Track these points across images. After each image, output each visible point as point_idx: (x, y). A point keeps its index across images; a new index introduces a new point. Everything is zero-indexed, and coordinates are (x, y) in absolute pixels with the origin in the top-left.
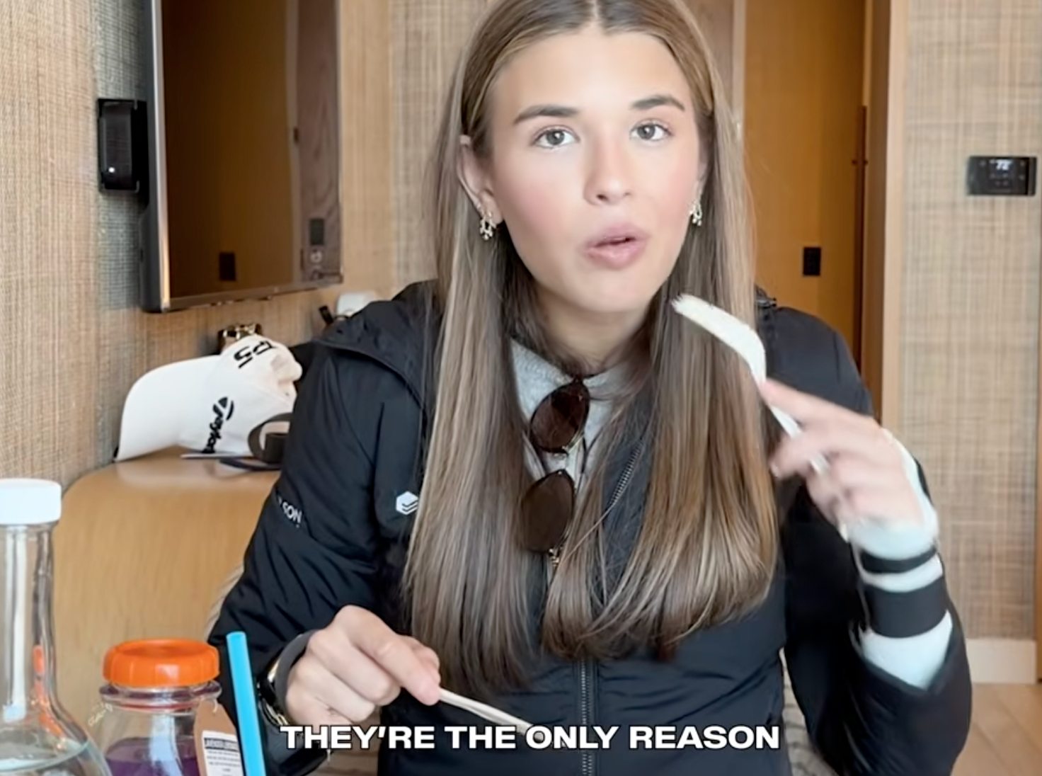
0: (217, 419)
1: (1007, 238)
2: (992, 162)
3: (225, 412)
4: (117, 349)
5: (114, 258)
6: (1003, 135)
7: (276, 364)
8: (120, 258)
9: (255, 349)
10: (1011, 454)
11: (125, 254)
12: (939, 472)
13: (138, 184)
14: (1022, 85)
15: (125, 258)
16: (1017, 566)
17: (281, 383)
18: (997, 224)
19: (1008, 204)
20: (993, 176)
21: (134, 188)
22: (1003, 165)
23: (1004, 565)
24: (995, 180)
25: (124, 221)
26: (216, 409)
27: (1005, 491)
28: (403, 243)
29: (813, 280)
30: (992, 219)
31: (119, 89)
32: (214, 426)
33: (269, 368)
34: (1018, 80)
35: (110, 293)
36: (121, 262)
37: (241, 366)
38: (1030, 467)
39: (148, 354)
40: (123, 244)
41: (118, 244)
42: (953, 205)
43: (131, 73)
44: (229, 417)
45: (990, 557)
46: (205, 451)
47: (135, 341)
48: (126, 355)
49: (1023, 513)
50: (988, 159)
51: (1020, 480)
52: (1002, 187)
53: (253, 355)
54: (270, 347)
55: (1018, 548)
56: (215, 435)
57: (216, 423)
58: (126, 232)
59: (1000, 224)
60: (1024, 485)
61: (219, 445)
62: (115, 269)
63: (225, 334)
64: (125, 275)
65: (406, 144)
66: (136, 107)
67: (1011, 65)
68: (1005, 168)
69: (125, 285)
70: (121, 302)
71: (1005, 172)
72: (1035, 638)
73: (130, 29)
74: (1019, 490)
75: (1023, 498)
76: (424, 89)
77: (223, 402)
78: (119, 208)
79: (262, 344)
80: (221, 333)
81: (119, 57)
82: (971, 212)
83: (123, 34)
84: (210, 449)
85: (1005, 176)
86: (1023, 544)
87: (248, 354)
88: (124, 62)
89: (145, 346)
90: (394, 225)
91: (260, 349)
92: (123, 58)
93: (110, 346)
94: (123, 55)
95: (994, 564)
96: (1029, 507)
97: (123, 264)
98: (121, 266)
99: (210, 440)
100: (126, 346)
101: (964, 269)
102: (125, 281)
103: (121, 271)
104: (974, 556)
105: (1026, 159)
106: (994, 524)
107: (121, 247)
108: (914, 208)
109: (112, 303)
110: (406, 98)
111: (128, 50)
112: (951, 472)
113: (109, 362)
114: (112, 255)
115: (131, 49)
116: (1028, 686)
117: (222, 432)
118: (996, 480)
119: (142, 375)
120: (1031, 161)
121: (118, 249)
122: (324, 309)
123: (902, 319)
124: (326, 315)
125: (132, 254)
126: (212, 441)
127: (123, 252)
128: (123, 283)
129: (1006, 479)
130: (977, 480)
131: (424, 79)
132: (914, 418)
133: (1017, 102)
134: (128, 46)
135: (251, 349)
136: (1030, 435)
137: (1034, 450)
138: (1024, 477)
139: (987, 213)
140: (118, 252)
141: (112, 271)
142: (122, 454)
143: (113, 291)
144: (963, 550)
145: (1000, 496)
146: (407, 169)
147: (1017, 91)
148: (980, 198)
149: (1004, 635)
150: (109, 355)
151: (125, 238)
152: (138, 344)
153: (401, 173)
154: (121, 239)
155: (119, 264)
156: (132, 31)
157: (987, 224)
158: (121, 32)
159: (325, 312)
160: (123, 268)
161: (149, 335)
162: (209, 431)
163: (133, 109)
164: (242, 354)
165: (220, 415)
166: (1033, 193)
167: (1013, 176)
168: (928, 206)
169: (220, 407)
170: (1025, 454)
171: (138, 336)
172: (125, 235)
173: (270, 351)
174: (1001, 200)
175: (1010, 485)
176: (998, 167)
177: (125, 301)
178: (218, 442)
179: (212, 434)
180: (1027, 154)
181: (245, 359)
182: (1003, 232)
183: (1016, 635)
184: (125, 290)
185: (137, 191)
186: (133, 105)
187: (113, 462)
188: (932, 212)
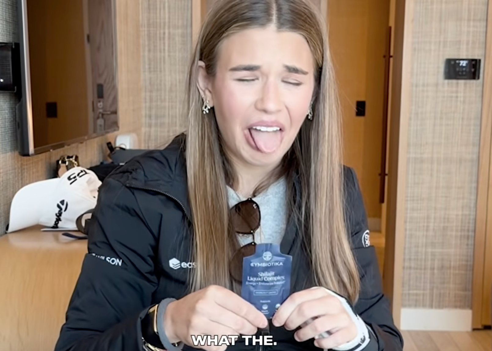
0: (59, 211)
1: (464, 102)
2: (457, 62)
3: (63, 207)
4: (6, 174)
5: (3, 126)
6: (464, 47)
7: (89, 182)
8: (7, 126)
9: (78, 175)
10: (462, 215)
11: (9, 123)
12: (426, 224)
13: (16, 87)
14: (474, 20)
15: (9, 126)
16: (463, 272)
17: (92, 191)
18: (459, 95)
19: (465, 84)
20: (457, 69)
21: (14, 90)
22: (463, 63)
23: (457, 272)
24: (459, 72)
25: (8, 106)
26: (58, 206)
27: (459, 234)
28: (148, 104)
29: (361, 118)
30: (457, 92)
31: (4, 36)
32: (58, 215)
33: (86, 184)
34: (472, 18)
35: (2, 145)
36: (7, 128)
37: (71, 184)
38: (471, 221)
39: (22, 175)
40: (8, 119)
41: (5, 119)
42: (437, 85)
43: (10, 26)
44: (65, 210)
45: (450, 268)
46: (53, 227)
47: (15, 169)
48: (11, 177)
49: (467, 245)
50: (455, 60)
51: (466, 228)
52: (463, 75)
53: (77, 178)
54: (86, 173)
55: (464, 263)
56: (58, 220)
57: (58, 213)
58: (9, 112)
59: (461, 95)
60: (468, 231)
61: (60, 224)
62: (4, 132)
63: (60, 162)
64: (10, 135)
65: (149, 51)
66: (14, 47)
67: (469, 10)
68: (464, 65)
69: (10, 140)
70: (8, 149)
71: (464, 67)
72: (471, 308)
73: (8, 2)
74: (466, 233)
75: (468, 238)
76: (158, 20)
77: (62, 202)
78: (5, 99)
79: (82, 171)
80: (58, 162)
81: (3, 18)
82: (446, 88)
83: (5, 5)
84: (56, 226)
85: (464, 69)
86: (467, 261)
87: (75, 177)
88: (6, 21)
89: (20, 171)
90: (143, 94)
91: (81, 174)
92: (6, 19)
93: (2, 172)
94: (6, 17)
95: (452, 271)
96: (471, 242)
97: (8, 129)
98: (7, 130)
99: (55, 222)
100: (11, 172)
101: (441, 118)
102: (9, 138)
103: (7, 133)
104: (442, 268)
105: (476, 60)
106: (452, 251)
107: (7, 120)
108: (416, 86)
109: (3, 150)
110: (149, 25)
111: (8, 14)
112: (431, 225)
113: (2, 181)
114: (2, 125)
115: (9, 13)
116: (467, 332)
117: (62, 218)
118: (454, 228)
119: (19, 189)
120: (478, 61)
121: (5, 121)
122: (109, 144)
123: (409, 145)
124: (111, 147)
125: (12, 123)
126: (57, 222)
127: (8, 123)
128: (8, 139)
129: (459, 228)
130: (445, 229)
131: (158, 15)
132: (413, 197)
133: (471, 29)
134: (8, 12)
135: (76, 175)
136: (472, 205)
137: (474, 213)
138: (469, 227)
139: (454, 89)
140: (5, 123)
141: (3, 133)
142: (11, 229)
143: (3, 144)
144: (437, 264)
145: (456, 237)
146: (150, 64)
147: (472, 23)
148: (450, 81)
149: (456, 307)
150: (2, 177)
151: (9, 115)
152: (16, 170)
153: (147, 66)
154: (7, 116)
155: (6, 129)
156: (10, 4)
157: (454, 95)
158: (4, 4)
159: (110, 145)
160: (8, 131)
161: (22, 164)
162: (56, 217)
163: (12, 48)
164: (72, 177)
165: (61, 209)
166: (479, 78)
167: (468, 70)
168: (423, 85)
169: (60, 205)
170: (470, 215)
171: (16, 166)
172: (8, 113)
173: (86, 175)
174: (462, 82)
175: (462, 230)
176: (461, 65)
177: (9, 149)
178: (60, 222)
179: (57, 219)
180: (476, 58)
181: (73, 180)
182: (462, 99)
183: (462, 307)
184: (10, 143)
185: (15, 91)
186: (12, 46)
187: (6, 233)
188: (425, 89)
